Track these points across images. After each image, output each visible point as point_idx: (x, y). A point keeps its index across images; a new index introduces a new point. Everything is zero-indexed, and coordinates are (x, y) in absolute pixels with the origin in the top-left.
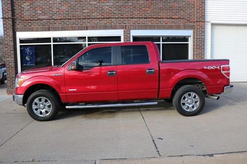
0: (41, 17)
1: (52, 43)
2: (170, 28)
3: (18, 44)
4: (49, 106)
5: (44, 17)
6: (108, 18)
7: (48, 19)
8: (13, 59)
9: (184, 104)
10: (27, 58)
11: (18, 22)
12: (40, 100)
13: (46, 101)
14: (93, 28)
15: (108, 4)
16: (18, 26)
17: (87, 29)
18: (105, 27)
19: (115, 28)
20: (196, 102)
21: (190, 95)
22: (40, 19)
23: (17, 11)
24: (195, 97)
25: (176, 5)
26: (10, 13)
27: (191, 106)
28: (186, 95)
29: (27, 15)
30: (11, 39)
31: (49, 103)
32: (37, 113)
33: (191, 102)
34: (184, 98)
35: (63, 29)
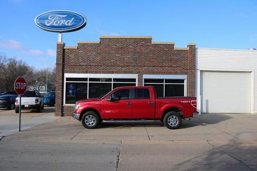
0: (82, 64)
1: (88, 82)
2: (171, 73)
3: (65, 82)
4: (94, 120)
5: (84, 64)
6: (128, 66)
7: (87, 65)
8: (61, 92)
9: (169, 122)
10: (70, 92)
11: (66, 67)
12: (89, 117)
13: (93, 118)
14: (117, 72)
15: (128, 56)
16: (66, 70)
17: (113, 73)
18: (125, 72)
19: (132, 73)
20: (176, 121)
21: (173, 117)
22: (81, 65)
23: (66, 60)
24: (176, 118)
25: (175, 57)
26: (62, 60)
27: (173, 123)
28: (171, 117)
29: (72, 62)
30: (61, 78)
31: (94, 119)
32: (87, 124)
33: (173, 121)
34: (170, 119)
35: (96, 72)
